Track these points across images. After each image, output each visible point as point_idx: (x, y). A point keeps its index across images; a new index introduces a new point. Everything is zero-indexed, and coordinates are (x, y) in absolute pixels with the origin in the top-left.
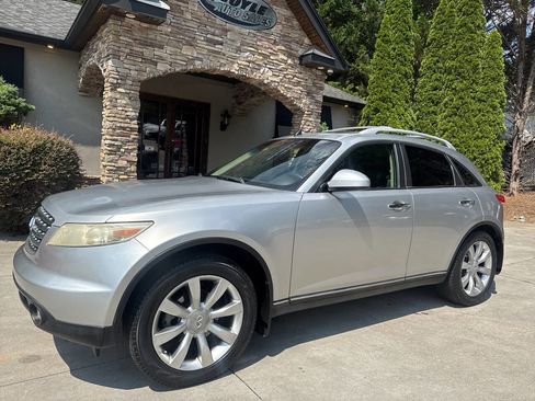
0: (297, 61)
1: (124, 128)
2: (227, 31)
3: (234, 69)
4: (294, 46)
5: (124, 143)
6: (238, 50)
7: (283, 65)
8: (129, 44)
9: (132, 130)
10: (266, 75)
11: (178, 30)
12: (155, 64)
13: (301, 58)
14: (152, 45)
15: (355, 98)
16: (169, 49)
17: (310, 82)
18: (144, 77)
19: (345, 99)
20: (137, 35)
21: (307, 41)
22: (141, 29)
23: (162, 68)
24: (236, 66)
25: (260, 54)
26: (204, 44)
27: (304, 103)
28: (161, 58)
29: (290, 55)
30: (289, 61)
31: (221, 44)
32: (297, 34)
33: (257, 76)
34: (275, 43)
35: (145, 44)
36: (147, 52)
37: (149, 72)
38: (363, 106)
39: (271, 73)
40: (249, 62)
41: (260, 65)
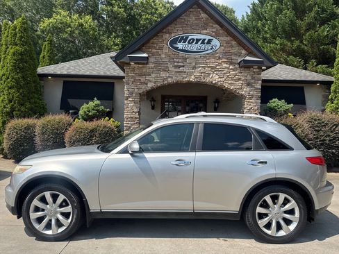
0: (237, 66)
1: (132, 118)
2: (186, 59)
3: (192, 79)
4: (233, 57)
5: (132, 125)
6: (194, 68)
7: (226, 70)
8: (133, 77)
9: (136, 118)
10: (215, 78)
11: (158, 64)
12: (147, 84)
13: (239, 63)
14: (145, 75)
15: (328, 78)
16: (153, 75)
17: (249, 78)
18: (141, 91)
19: (316, 79)
20: (137, 71)
21: (244, 52)
22: (139, 68)
23: (150, 85)
24: (193, 77)
25: (209, 67)
26: (173, 69)
27: (245, 91)
28: (149, 81)
29: (231, 63)
30: (231, 67)
31: (183, 66)
32: (236, 49)
33: (207, 80)
34: (219, 58)
35: (141, 75)
36: (142, 79)
37: (144, 88)
38: (332, 82)
39: (217, 77)
40: (202, 73)
41: (209, 74)
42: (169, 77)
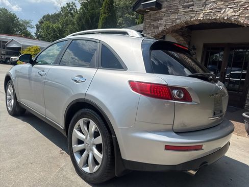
6: (204, 5)
11: (169, 8)
12: (158, 28)
14: (158, 20)
16: (164, 19)
20: (152, 17)
22: (154, 14)
23: (161, 28)
26: (182, 10)
28: (161, 24)
31: (193, 5)
36: (155, 24)
37: (156, 32)
39: (231, 11)
40: (212, 9)
41: (221, 9)
42: (178, 19)
